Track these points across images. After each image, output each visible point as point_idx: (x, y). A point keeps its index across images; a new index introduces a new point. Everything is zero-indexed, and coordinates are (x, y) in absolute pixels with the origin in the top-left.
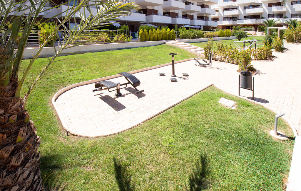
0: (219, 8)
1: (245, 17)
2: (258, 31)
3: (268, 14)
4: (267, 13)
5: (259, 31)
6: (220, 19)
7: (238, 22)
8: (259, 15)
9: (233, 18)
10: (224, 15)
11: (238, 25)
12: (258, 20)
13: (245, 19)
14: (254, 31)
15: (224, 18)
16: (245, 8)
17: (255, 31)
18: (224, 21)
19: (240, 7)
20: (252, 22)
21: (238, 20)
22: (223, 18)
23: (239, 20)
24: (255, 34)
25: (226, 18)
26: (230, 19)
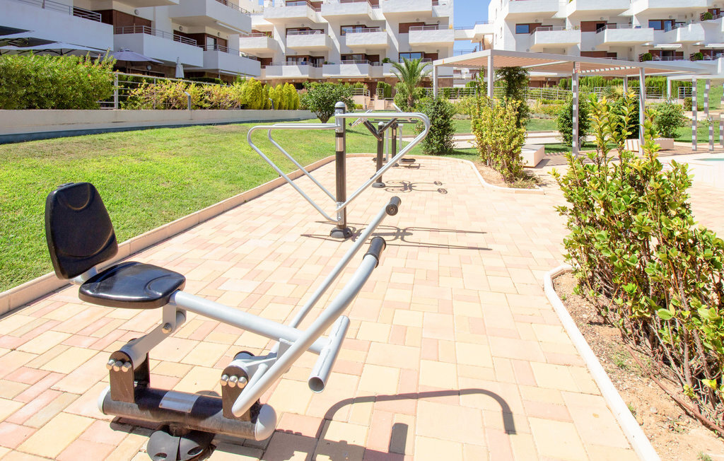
0: (272, 27)
1: (344, 58)
2: (376, 97)
3: (400, 53)
4: (397, 49)
5: (380, 98)
6: (274, 61)
7: (326, 73)
8: (378, 56)
9: (313, 59)
10: (286, 48)
11: (326, 80)
12: (376, 68)
13: (345, 63)
14: (366, 97)
15: (287, 58)
16: (342, 33)
17: (369, 98)
18: (287, 64)
19: (330, 27)
20: (362, 73)
21: (326, 63)
22: (285, 58)
23: (330, 64)
24: (371, 106)
25: (293, 57)
26: (305, 60)
